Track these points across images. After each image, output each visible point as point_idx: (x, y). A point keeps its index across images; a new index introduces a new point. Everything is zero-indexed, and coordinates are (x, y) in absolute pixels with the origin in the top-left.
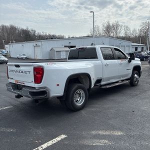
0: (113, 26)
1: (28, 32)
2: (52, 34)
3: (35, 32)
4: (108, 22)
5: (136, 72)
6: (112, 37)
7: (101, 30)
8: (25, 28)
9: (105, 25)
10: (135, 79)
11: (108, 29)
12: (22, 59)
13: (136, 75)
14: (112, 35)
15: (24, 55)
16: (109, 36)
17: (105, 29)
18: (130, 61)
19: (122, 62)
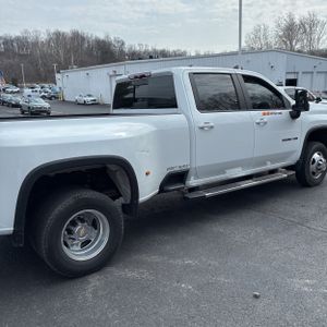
0: (302, 24)
1: (110, 44)
2: (159, 48)
3: (123, 44)
4: (290, 16)
5: (318, 145)
6: (299, 51)
7: (273, 35)
8: (102, 37)
9: (284, 24)
10: (313, 167)
11: (290, 31)
12: (85, 104)
13: (316, 156)
14: (298, 47)
15: (90, 96)
16: (292, 49)
17: (281, 33)
18: (295, 115)
19: (266, 118)
